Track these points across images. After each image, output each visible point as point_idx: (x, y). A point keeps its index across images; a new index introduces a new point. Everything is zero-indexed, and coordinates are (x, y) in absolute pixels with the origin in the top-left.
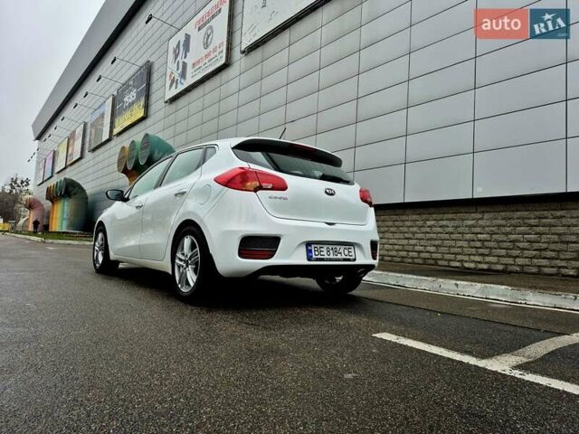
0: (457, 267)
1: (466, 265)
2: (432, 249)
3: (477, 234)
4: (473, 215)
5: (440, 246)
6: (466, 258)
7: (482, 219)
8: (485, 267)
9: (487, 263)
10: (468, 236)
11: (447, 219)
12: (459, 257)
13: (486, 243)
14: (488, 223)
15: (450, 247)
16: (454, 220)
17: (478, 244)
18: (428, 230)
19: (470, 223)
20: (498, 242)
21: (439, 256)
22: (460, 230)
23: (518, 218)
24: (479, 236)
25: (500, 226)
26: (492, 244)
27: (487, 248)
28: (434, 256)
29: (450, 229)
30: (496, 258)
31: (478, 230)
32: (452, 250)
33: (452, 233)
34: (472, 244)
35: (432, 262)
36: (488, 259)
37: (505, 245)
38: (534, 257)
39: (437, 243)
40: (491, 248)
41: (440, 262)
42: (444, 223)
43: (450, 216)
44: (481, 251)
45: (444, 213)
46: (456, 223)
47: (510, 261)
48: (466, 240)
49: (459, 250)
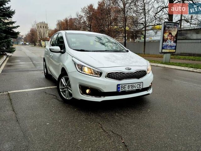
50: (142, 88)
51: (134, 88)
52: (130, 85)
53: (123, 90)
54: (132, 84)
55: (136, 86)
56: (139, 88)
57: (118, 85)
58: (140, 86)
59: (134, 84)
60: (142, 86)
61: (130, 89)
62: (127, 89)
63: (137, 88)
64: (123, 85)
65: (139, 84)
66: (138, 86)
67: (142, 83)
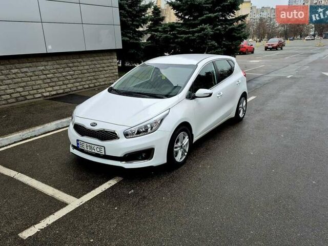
0: (40, 97)
1: (45, 94)
2: (20, 89)
3: (46, 75)
4: (42, 63)
5: (25, 86)
6: (44, 90)
7: (47, 65)
8: (55, 93)
9: (55, 90)
10: (42, 77)
11: (26, 67)
12: (40, 91)
13: (52, 79)
14: (52, 68)
15: (32, 86)
16: (31, 67)
17: (48, 81)
18: (14, 76)
19: (41, 68)
20: (58, 77)
21: (27, 93)
22: (36, 73)
23: (64, 64)
24: (48, 75)
25: (57, 69)
26: (56, 79)
27: (53, 82)
28: (23, 94)
29: (30, 74)
30: (59, 87)
31: (47, 72)
32: (34, 88)
33: (32, 76)
34: (45, 81)
35: (22, 98)
36: (55, 88)
37: (61, 79)
38: (74, 83)
39: (23, 84)
40: (55, 82)
41: (28, 97)
42: (25, 70)
43: (28, 65)
44: (51, 84)
45: (23, 63)
46: (33, 69)
47: (65, 87)
48: (41, 79)
49: (39, 86)
50: (103, 154)
51: (93, 151)
52: (88, 145)
53: (82, 148)
54: (90, 145)
55: (95, 148)
56: (99, 153)
57: (78, 140)
58: (101, 151)
59: (93, 146)
60: (103, 151)
61: (88, 150)
62: (86, 149)
63: (96, 152)
64: (82, 142)
65: (99, 147)
66: (98, 150)
67: (103, 148)
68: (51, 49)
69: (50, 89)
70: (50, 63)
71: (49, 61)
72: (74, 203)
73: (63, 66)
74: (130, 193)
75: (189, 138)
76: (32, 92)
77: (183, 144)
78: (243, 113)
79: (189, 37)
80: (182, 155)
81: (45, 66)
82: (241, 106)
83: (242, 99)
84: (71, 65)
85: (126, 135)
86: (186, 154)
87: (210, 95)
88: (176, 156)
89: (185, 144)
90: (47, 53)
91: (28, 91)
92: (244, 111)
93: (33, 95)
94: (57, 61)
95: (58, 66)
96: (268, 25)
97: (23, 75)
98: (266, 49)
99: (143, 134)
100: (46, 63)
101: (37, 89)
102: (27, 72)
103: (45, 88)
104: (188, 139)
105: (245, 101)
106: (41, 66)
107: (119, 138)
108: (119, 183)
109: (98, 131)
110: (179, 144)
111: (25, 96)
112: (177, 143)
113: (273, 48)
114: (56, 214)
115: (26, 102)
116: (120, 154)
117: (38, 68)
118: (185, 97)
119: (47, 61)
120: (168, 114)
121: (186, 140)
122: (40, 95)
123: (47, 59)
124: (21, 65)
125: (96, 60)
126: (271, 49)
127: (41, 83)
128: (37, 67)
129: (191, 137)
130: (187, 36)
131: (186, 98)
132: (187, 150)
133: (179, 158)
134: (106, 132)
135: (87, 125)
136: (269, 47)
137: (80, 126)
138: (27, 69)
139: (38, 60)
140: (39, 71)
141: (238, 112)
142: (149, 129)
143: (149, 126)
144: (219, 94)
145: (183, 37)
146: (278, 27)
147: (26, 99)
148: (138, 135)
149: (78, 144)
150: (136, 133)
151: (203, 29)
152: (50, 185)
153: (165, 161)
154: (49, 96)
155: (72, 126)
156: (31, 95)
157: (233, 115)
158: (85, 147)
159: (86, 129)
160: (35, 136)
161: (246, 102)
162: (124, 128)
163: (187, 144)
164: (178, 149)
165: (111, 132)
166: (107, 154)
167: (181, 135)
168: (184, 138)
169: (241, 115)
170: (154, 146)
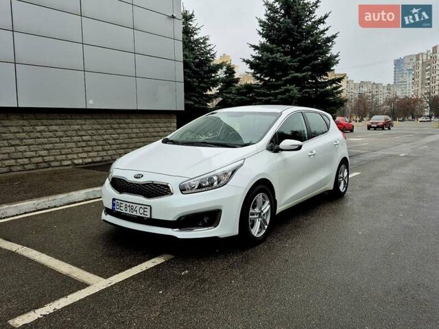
0: (68, 165)
1: (76, 162)
2: (44, 153)
3: (81, 136)
4: (78, 121)
5: (51, 149)
6: (75, 156)
7: (85, 124)
8: (89, 160)
9: (90, 157)
10: (76, 139)
11: (56, 125)
12: (70, 157)
13: (89, 143)
14: (90, 128)
15: (61, 149)
16: (63, 125)
17: (84, 144)
18: (38, 135)
19: (76, 127)
20: (97, 141)
21: (52, 158)
22: (68, 133)
23: (107, 124)
24: (84, 137)
25: (96, 129)
26: (93, 143)
27: (90, 146)
28: (47, 159)
29: (60, 134)
30: (96, 153)
31: (83, 133)
32: (63, 152)
33: (62, 137)
34: (79, 144)
35: (45, 165)
36: (91, 154)
37: (101, 143)
38: (118, 149)
39: (48, 146)
40: (92, 146)
41: (53, 164)
42: (54, 128)
43: (59, 122)
44: (86, 149)
45: (53, 119)
46: (65, 128)
47: (104, 153)
48: (74, 142)
49: (70, 150)
50: (149, 216)
51: (134, 213)
52: (128, 204)
53: (119, 210)
54: (131, 205)
55: (138, 209)
56: (142, 215)
57: (114, 200)
58: (145, 213)
59: (135, 206)
60: (148, 213)
61: (128, 212)
62: (124, 211)
63: (138, 214)
64: (120, 202)
65: (143, 207)
66: (142, 211)
67: (149, 208)
68: (92, 104)
69: (84, 155)
70: (88, 122)
71: (88, 119)
72: (97, 284)
73: (105, 126)
74: (183, 274)
75: (271, 203)
76: (59, 157)
77: (262, 211)
78: (344, 186)
79: (271, 99)
80: (260, 227)
81: (81, 125)
82: (341, 175)
83: (343, 166)
84: (115, 126)
85: (183, 190)
86: (266, 227)
87: (300, 148)
88: (252, 228)
89: (264, 212)
90: (86, 109)
91: (54, 155)
92: (346, 185)
93: (61, 161)
94: (98, 120)
95: (99, 127)
96: (369, 102)
97: (51, 134)
98: (369, 127)
99: (207, 189)
100: (83, 122)
101: (66, 154)
102: (56, 131)
103: (77, 153)
104: (269, 206)
105: (346, 170)
106: (76, 125)
107: (172, 194)
108: (167, 262)
109: (144, 185)
110: (257, 210)
111: (50, 161)
112: (254, 208)
113: (378, 127)
114: (70, 296)
115: (50, 169)
116: (172, 217)
117: (72, 126)
118: (265, 148)
119: (86, 119)
120: (242, 165)
121: (267, 207)
122: (69, 162)
123: (85, 116)
124: (50, 121)
125: (150, 123)
126: (375, 128)
127: (74, 146)
128: (70, 125)
129: (274, 204)
130: (267, 98)
131: (267, 149)
132: (268, 222)
133: (256, 231)
134: (155, 185)
135: (130, 178)
136: (373, 126)
137: (120, 179)
138: (57, 127)
139: (73, 117)
140: (73, 130)
141: (337, 183)
142: (216, 183)
143: (215, 178)
144: (311, 152)
145: (262, 100)
146: (383, 105)
147: (50, 166)
148: (200, 190)
149: (114, 204)
150: (196, 187)
151: (288, 91)
152: (67, 262)
153: (236, 232)
154: (82, 164)
155: (108, 182)
156: (57, 161)
157: (330, 186)
158: (123, 208)
159: (127, 182)
160: (55, 207)
161: (348, 171)
162: (180, 180)
163: (267, 212)
164: (255, 216)
165: (162, 185)
166: (153, 217)
167: (259, 197)
168: (264, 203)
169: (342, 188)
170: (221, 206)
